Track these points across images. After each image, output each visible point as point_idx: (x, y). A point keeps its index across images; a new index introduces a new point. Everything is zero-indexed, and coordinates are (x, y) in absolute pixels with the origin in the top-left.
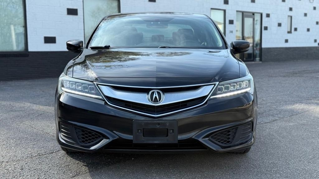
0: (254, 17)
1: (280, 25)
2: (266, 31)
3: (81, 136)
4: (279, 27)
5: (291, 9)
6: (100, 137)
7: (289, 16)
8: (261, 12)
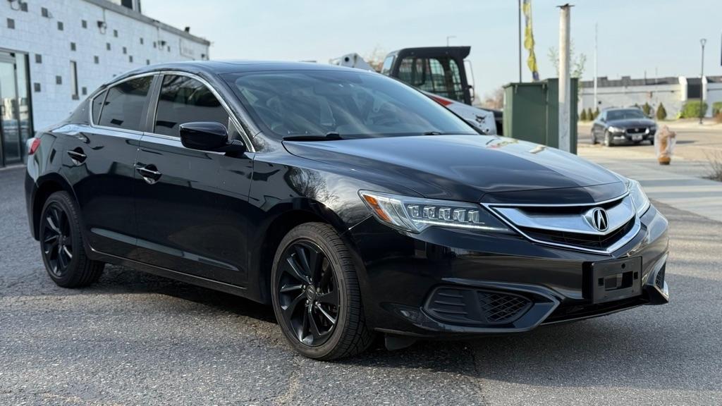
0: (15, 60)
1: (59, 81)
2: (38, 93)
3: (489, 309)
4: (58, 86)
5: (73, 47)
6: (526, 302)
7: (71, 61)
8: (26, 49)
